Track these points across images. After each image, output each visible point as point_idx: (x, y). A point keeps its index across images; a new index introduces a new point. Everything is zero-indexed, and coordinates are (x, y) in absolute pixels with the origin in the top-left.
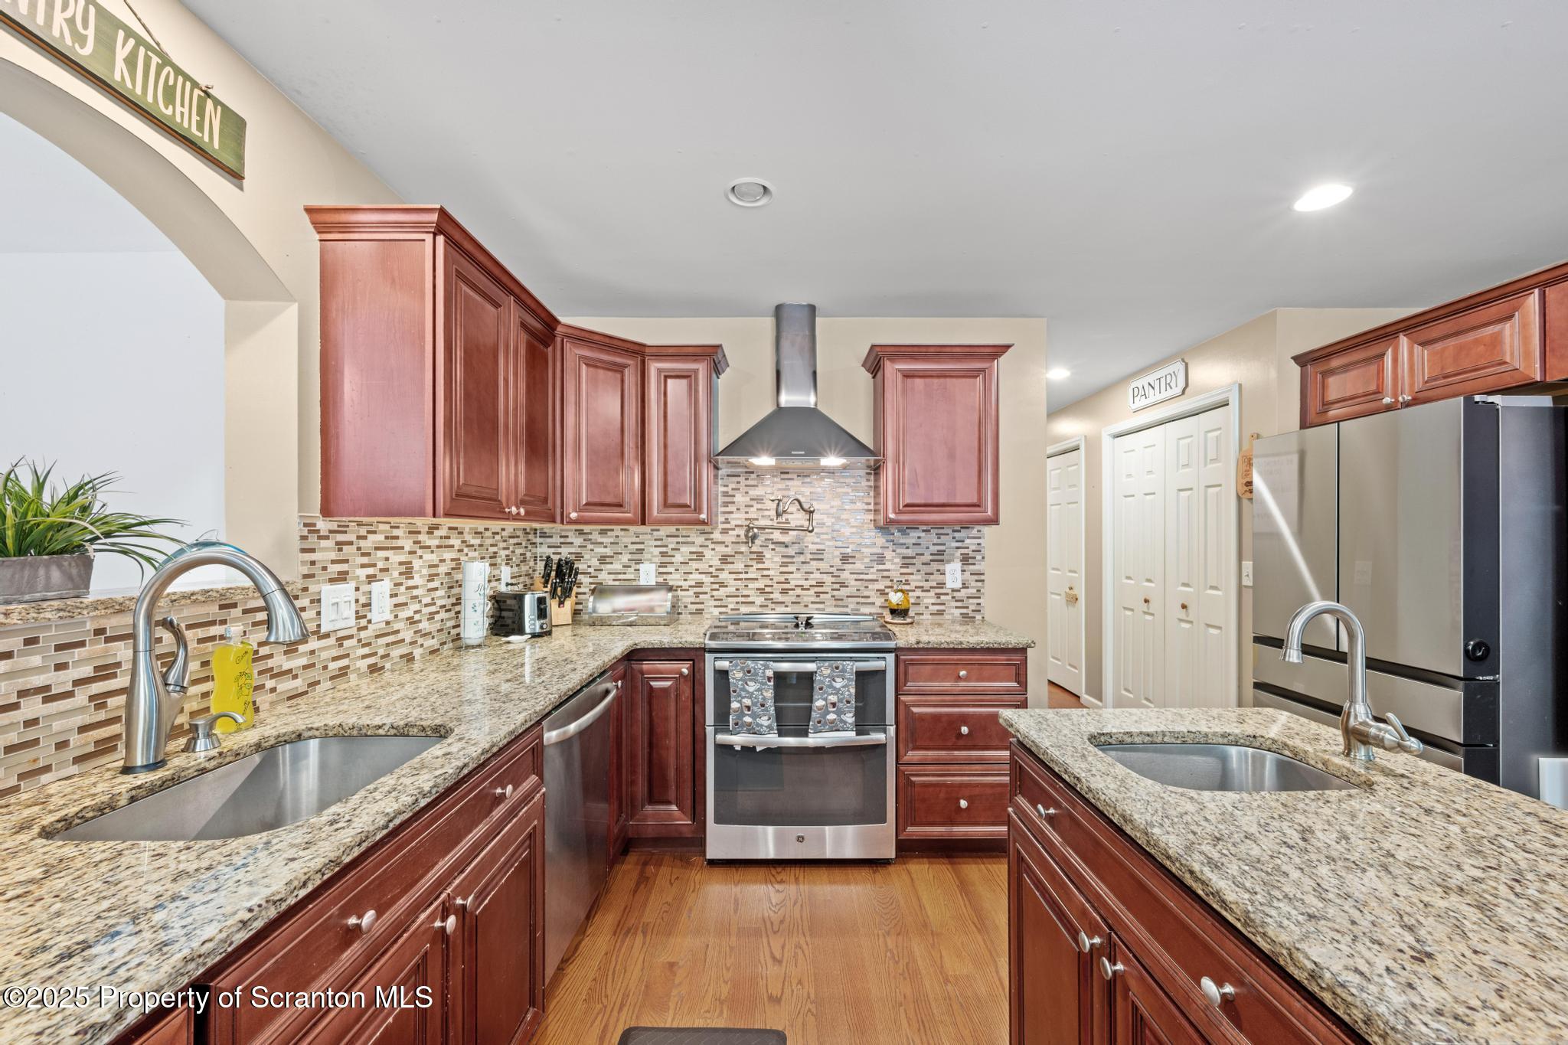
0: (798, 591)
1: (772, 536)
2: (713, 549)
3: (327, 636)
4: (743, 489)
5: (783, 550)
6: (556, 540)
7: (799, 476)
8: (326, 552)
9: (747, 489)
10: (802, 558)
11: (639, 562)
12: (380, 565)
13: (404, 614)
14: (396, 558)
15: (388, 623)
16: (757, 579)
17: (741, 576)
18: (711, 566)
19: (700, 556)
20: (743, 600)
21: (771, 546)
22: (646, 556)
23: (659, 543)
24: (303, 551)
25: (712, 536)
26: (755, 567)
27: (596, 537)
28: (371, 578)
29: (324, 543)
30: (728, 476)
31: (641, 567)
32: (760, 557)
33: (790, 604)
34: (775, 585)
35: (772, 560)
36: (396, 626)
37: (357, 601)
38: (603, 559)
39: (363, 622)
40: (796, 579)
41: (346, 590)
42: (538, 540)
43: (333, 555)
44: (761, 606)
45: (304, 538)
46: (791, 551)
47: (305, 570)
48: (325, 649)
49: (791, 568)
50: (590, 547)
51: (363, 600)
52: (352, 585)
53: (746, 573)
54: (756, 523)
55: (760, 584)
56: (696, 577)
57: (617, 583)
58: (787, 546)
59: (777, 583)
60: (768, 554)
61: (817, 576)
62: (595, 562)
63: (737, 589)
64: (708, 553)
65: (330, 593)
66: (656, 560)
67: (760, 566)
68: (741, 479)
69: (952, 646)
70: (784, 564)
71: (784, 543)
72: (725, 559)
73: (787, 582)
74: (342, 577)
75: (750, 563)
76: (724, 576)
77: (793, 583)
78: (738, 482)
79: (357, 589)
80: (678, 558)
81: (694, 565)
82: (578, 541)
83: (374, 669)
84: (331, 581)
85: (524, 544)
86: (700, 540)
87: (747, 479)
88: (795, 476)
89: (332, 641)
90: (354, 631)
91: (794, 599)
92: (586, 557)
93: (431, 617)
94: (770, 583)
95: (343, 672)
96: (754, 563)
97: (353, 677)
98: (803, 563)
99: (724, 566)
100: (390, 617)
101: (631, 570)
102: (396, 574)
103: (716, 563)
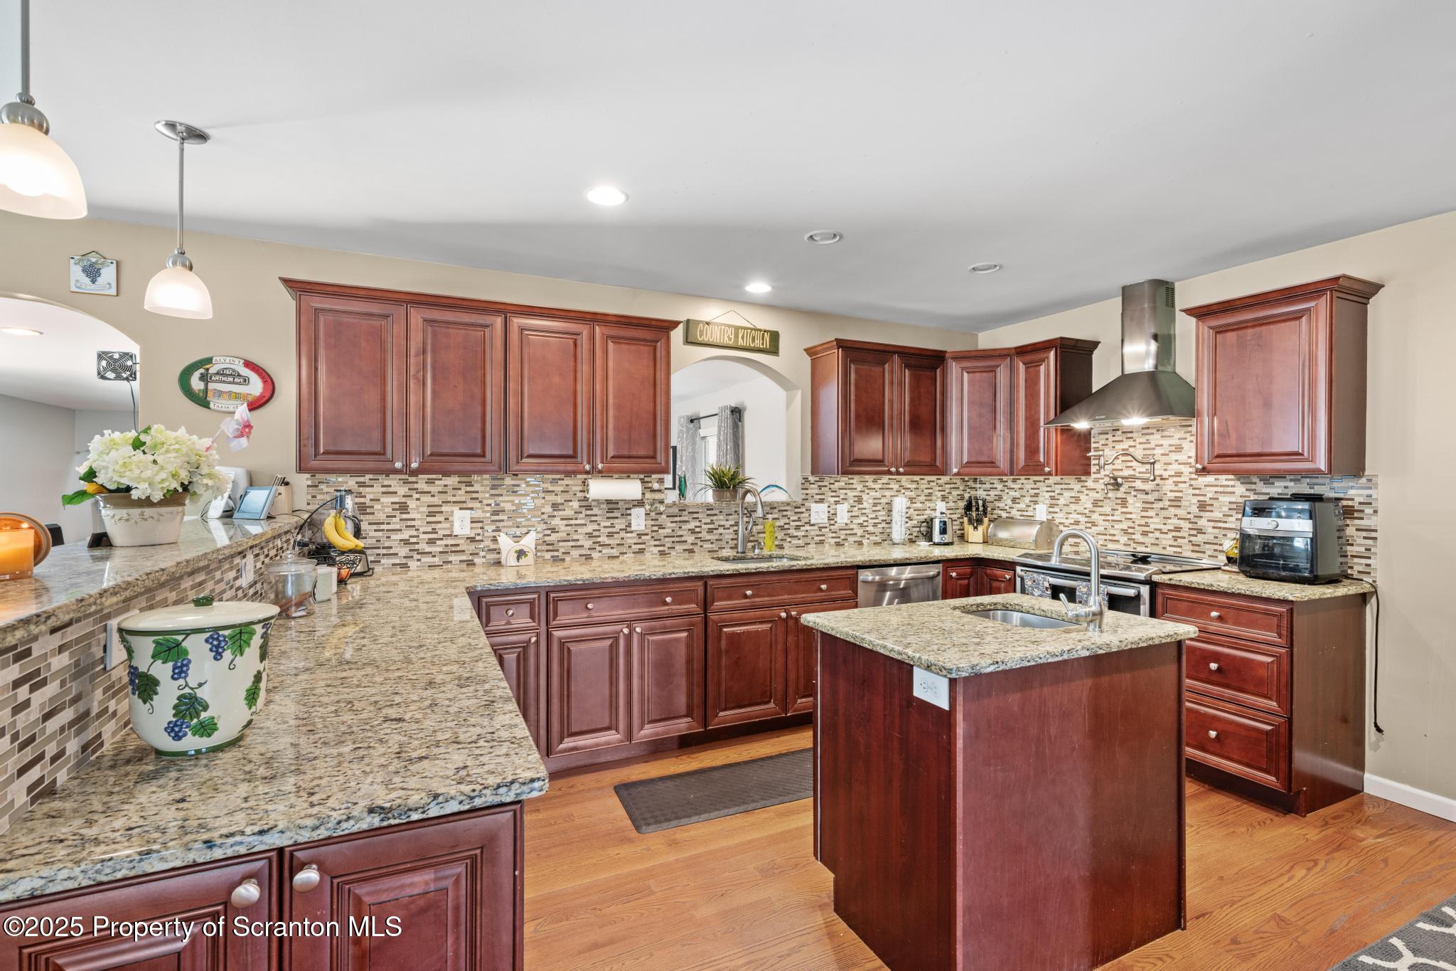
0: (1157, 534)
1: (1133, 484)
2: (1087, 495)
3: (814, 525)
4: (1111, 444)
5: (1145, 497)
6: (988, 486)
7: (1158, 430)
8: (813, 490)
9: (1114, 444)
10: (1160, 505)
11: (1036, 503)
12: (842, 496)
13: (856, 521)
14: (851, 494)
15: (846, 524)
16: (1121, 521)
17: (1108, 518)
18: (1085, 509)
19: (1077, 500)
20: (1110, 538)
21: (1134, 493)
22: (1040, 499)
23: (1049, 489)
24: (803, 489)
25: (1086, 484)
26: (1120, 511)
27: (1010, 484)
28: (837, 503)
29: (812, 486)
30: (1099, 434)
31: (1037, 506)
32: (1124, 502)
33: (1149, 545)
34: (1136, 527)
35: (1134, 505)
36: (851, 527)
37: (829, 512)
38: (1014, 500)
39: (832, 522)
40: (1155, 523)
41: (823, 507)
42: (978, 486)
43: (817, 491)
44: (1124, 545)
45: (803, 484)
46: (1150, 498)
47: (804, 497)
48: (813, 531)
49: (1151, 513)
50: (1007, 491)
51: (832, 512)
52: (826, 505)
53: (1113, 515)
54: (1120, 473)
55: (1124, 526)
56: (1075, 516)
57: (1022, 518)
58: (1147, 494)
59: (1139, 525)
60: (1130, 500)
61: (1175, 521)
62: (1009, 502)
63: (1105, 529)
64: (1083, 497)
65: (815, 507)
66: (1047, 502)
67: (1124, 510)
68: (1109, 436)
69: (1202, 587)
70: (1145, 510)
71: (1144, 491)
72: (1096, 503)
73: (1147, 525)
74: (821, 501)
75: (1116, 507)
76: (1095, 517)
77: (1152, 527)
78: (1107, 439)
79: (829, 507)
80: (1062, 501)
81: (1073, 507)
82: (1000, 487)
83: (838, 544)
84: (816, 502)
85: (961, 488)
86: (1077, 487)
87: (1114, 436)
88: (1154, 431)
89: (816, 527)
90: (827, 525)
91: (1153, 541)
92: (1005, 498)
93: (875, 525)
94: (1132, 525)
95: (822, 542)
96: (1119, 507)
97: (827, 545)
98: (1161, 509)
99: (1095, 509)
100: (849, 522)
101: (1031, 509)
102: (852, 501)
103: (1089, 506)
